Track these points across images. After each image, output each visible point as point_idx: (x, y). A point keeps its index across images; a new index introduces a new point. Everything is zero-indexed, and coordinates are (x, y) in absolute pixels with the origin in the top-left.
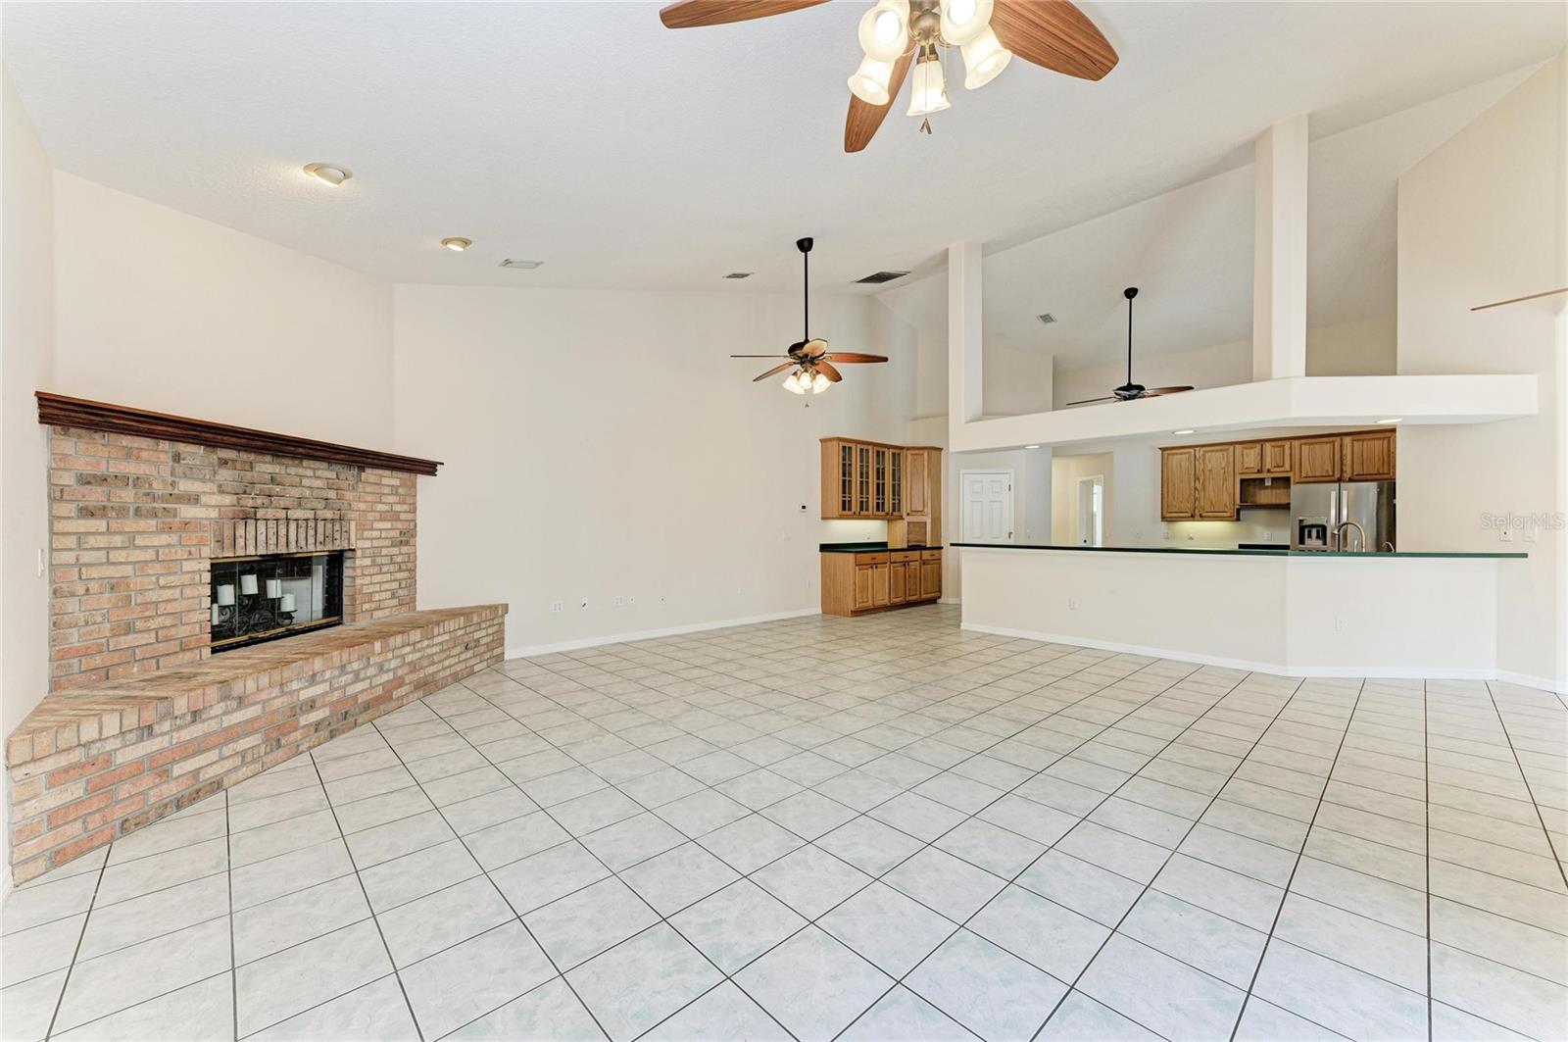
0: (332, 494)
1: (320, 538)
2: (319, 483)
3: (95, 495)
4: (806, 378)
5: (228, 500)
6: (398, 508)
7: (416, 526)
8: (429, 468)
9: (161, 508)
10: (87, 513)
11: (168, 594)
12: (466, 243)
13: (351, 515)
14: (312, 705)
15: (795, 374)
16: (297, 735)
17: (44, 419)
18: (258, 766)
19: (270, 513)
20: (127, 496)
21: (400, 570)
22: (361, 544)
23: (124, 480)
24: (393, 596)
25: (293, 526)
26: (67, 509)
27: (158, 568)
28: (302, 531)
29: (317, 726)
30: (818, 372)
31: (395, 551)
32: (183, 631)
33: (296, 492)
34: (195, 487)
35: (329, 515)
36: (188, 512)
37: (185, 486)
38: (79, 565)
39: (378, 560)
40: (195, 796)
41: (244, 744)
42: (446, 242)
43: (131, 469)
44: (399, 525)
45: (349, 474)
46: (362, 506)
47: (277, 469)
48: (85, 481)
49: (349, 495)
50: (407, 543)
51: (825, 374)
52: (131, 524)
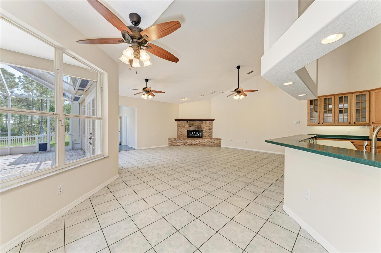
0: (199, 124)
1: (198, 128)
2: (198, 123)
3: (179, 125)
4: (238, 96)
5: (189, 125)
6: (209, 125)
7: (212, 127)
8: (213, 120)
9: (183, 126)
10: (179, 126)
11: (184, 132)
12: (203, 95)
13: (202, 126)
14: (188, 143)
15: (236, 95)
16: (186, 145)
17: (176, 121)
18: (183, 146)
19: (192, 126)
20: (181, 125)
21: (209, 133)
22: (203, 129)
23: (182, 124)
24: (208, 135)
25: (195, 127)
26: (178, 126)
27: (183, 130)
28: (196, 128)
29: (188, 145)
30: (241, 94)
31: (208, 130)
32: (185, 135)
33: (195, 124)
34: (186, 124)
35: (199, 126)
36: (186, 126)
37: (185, 124)
38: (179, 130)
39: (206, 131)
40: (178, 146)
41: (182, 143)
42: (201, 96)
43: (182, 123)
44: (209, 127)
45: (201, 122)
46: (204, 125)
47: (193, 122)
48: (179, 124)
49: (202, 124)
50: (211, 129)
51: (243, 94)
52: (181, 127)
